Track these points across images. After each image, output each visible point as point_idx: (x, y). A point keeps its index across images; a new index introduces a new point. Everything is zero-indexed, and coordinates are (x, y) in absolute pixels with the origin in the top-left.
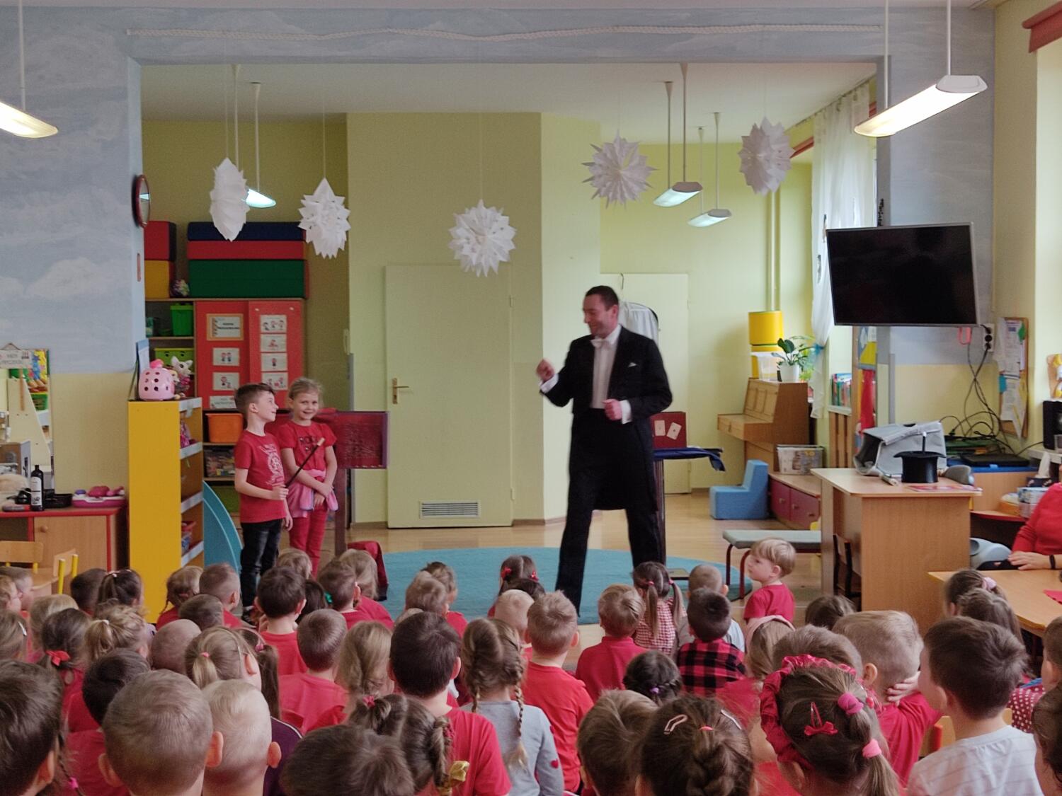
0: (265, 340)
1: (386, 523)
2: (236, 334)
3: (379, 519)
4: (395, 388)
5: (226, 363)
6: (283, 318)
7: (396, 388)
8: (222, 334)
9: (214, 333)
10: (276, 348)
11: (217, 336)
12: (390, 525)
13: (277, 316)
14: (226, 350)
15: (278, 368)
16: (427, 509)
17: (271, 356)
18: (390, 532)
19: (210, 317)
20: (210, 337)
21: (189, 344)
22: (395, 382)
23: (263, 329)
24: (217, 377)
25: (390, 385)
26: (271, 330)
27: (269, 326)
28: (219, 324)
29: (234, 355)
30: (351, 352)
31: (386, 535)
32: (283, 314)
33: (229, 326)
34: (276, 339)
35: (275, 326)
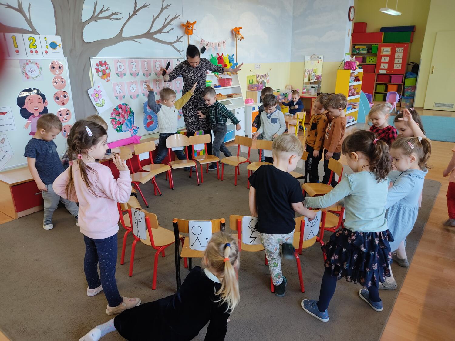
0: (396, 55)
1: (423, 108)
2: (389, 53)
3: (422, 106)
5: (385, 61)
7: (433, 69)
8: (385, 53)
9: (383, 53)
10: (399, 57)
11: (384, 53)
12: (424, 108)
13: (401, 48)
14: (385, 57)
15: (399, 62)
16: (436, 105)
17: (398, 59)
18: (424, 110)
19: (382, 48)
20: (381, 54)
21: (376, 55)
22: (433, 67)
23: (396, 52)
24: (382, 65)
25: (431, 68)
26: (399, 52)
28: (384, 50)
29: (388, 58)
30: (421, 58)
31: (423, 111)
32: (403, 47)
33: (387, 51)
34: (399, 55)
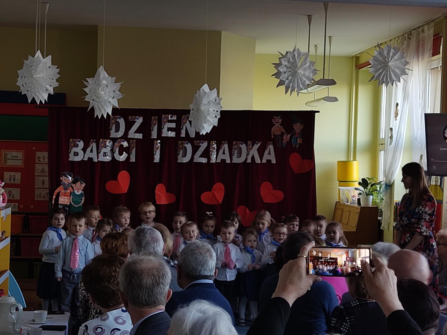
2: (19, 163)
5: (12, 182)
8: (10, 163)
9: (5, 162)
11: (7, 164)
14: (12, 173)
17: (42, 178)
19: (3, 152)
20: (2, 165)
23: (37, 160)
27: (41, 159)
28: (9, 156)
33: (15, 158)
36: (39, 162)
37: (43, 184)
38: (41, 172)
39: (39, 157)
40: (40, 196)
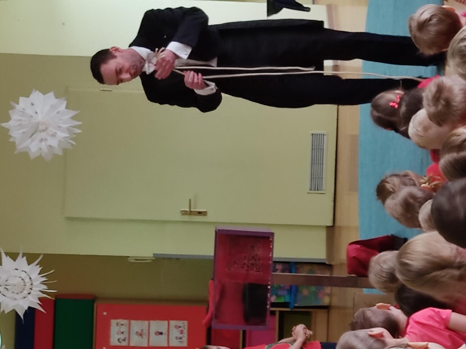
1: (328, 227)
3: (323, 234)
4: (191, 213)
6: (114, 322)
7: (191, 211)
10: (144, 332)
13: (112, 328)
15: (164, 330)
16: (316, 186)
17: (153, 336)
18: (338, 223)
22: (184, 213)
25: (187, 218)
26: (126, 335)
27: (122, 337)
30: (152, 255)
32: (109, 322)
34: (136, 331)
35: (122, 331)
36: (127, 340)
37: (161, 333)
38: (142, 338)
39: (119, 339)
40: (180, 338)
